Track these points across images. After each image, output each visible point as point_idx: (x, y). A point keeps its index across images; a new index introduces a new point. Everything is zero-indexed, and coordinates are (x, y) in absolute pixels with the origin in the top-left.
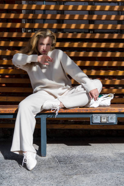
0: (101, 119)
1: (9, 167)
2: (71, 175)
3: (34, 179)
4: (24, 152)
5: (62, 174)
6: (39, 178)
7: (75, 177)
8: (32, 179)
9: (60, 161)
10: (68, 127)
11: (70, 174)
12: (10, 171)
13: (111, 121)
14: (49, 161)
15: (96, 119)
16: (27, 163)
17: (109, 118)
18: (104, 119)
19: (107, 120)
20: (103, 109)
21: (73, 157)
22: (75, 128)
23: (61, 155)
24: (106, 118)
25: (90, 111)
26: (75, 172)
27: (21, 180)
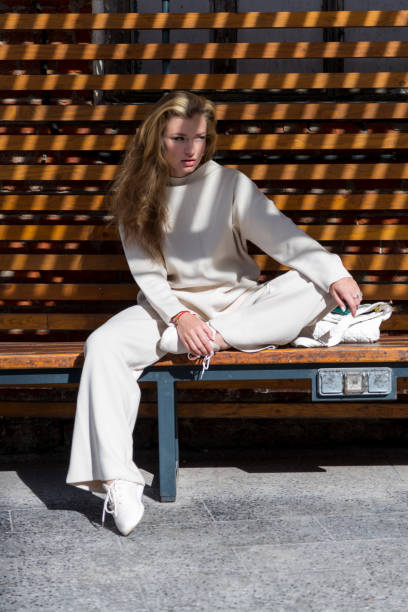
0: (344, 384)
1: (62, 527)
2: (244, 545)
3: (138, 554)
4: (105, 482)
5: (219, 541)
6: (153, 552)
7: (254, 549)
8: (132, 553)
9: (216, 514)
10: (248, 412)
11: (242, 542)
12: (68, 536)
13: (374, 389)
14: (183, 512)
15: (331, 384)
16: (115, 513)
17: (371, 380)
18: (355, 382)
19: (363, 386)
20: (350, 354)
21: (259, 503)
22: (274, 415)
23: (224, 498)
24: (361, 378)
25: (312, 360)
26: (257, 537)
27: (101, 555)
